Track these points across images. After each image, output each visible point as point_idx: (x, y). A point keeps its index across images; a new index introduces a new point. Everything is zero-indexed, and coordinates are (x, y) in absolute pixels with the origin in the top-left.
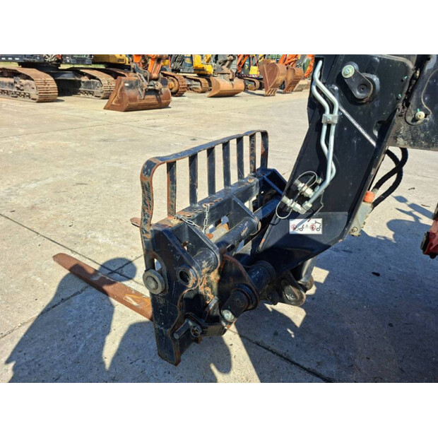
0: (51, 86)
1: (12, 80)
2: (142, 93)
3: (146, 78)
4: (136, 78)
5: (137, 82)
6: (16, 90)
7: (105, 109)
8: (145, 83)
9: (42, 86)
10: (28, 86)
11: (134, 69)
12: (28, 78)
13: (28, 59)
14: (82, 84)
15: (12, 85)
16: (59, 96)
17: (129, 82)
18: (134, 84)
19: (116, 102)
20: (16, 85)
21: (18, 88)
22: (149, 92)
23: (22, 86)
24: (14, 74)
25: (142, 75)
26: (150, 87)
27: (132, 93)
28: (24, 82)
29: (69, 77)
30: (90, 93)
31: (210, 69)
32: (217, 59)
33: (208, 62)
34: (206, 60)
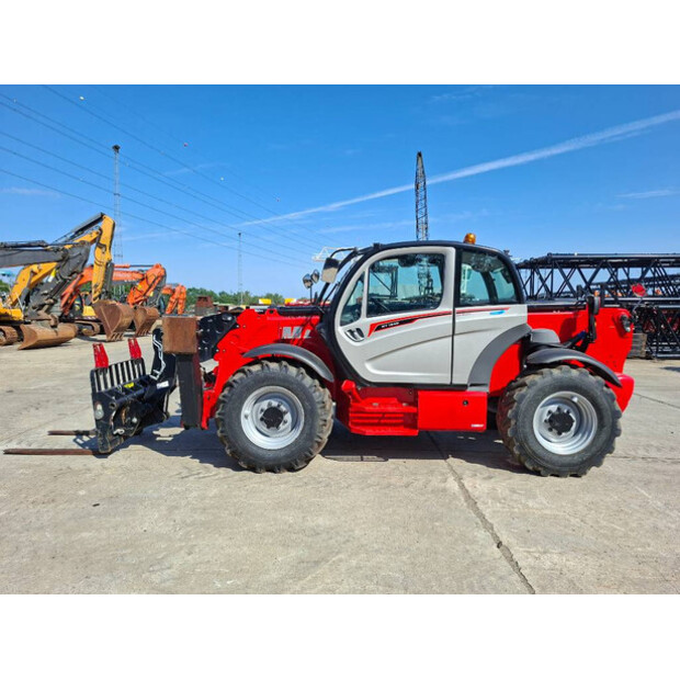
31: (17, 314)
32: (27, 300)
33: (13, 305)
34: (10, 303)
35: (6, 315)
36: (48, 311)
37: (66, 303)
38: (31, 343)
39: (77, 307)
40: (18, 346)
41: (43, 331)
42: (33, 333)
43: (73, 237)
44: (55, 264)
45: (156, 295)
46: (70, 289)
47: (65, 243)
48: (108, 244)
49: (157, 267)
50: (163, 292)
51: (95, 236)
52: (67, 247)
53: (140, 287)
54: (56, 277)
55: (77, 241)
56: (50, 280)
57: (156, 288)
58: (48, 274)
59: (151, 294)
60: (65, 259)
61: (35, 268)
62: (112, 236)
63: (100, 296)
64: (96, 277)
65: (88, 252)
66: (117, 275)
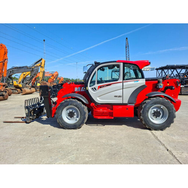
26: (1, 94)
31: (20, 85)
32: (23, 82)
33: (19, 83)
34: (18, 83)
35: (18, 86)
36: (28, 85)
37: (33, 83)
38: (24, 93)
39: (36, 84)
40: (21, 94)
41: (27, 90)
42: (25, 90)
43: (34, 65)
44: (30, 72)
45: (56, 80)
46: (34, 79)
47: (32, 66)
48: (43, 66)
49: (56, 72)
50: (58, 79)
51: (40, 64)
52: (33, 67)
53: (52, 78)
54: (30, 75)
55: (35, 66)
56: (29, 76)
57: (56, 78)
58: (29, 74)
59: (55, 80)
60: (32, 71)
61: (25, 73)
62: (44, 64)
63: (42, 80)
64: (41, 75)
65: (38, 69)
66: (46, 75)
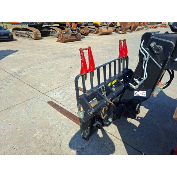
0: (39, 34)
1: (26, 32)
2: (70, 36)
3: (71, 30)
4: (68, 30)
5: (68, 31)
6: (27, 35)
7: (57, 42)
8: (71, 32)
9: (36, 34)
10: (31, 34)
11: (67, 26)
12: (31, 31)
13: (31, 24)
14: (50, 32)
15: (26, 34)
16: (41, 37)
17: (65, 32)
18: (67, 32)
19: (60, 39)
20: (27, 34)
21: (28, 35)
22: (72, 35)
23: (29, 34)
24: (26, 30)
25: (70, 29)
26: (73, 33)
27: (66, 35)
28: (30, 32)
29: (45, 30)
30: (53, 35)
31: (100, 24)
38: (101, 33)
41: (104, 29)
